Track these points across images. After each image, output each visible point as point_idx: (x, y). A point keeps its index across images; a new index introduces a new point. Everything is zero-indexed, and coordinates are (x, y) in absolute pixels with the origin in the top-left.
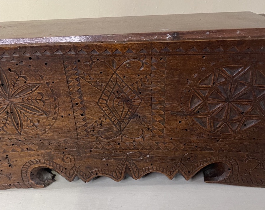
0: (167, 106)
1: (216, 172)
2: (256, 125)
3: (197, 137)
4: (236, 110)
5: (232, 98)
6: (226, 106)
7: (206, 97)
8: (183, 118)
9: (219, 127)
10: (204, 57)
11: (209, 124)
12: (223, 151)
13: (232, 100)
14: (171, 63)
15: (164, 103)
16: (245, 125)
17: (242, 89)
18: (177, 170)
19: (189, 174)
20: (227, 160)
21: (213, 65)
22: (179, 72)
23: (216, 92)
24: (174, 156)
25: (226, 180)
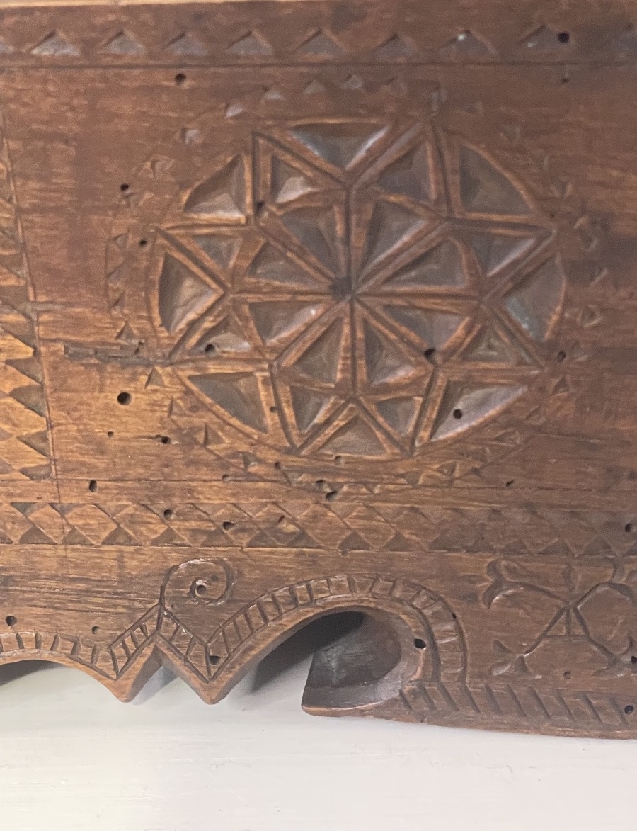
0: (45, 317)
1: (370, 658)
2: (507, 411)
3: (225, 476)
4: (393, 337)
5: (365, 280)
6: (338, 321)
7: (234, 275)
8: (134, 378)
9: (328, 422)
10: (180, 78)
11: (272, 409)
12: (366, 546)
13: (365, 288)
14: (25, 105)
15: (28, 300)
16: (458, 414)
17: (402, 231)
18: (148, 651)
19: (213, 672)
20: (397, 594)
21: (236, 118)
22: (72, 151)
23: (280, 247)
24: (119, 575)
25: (410, 699)
